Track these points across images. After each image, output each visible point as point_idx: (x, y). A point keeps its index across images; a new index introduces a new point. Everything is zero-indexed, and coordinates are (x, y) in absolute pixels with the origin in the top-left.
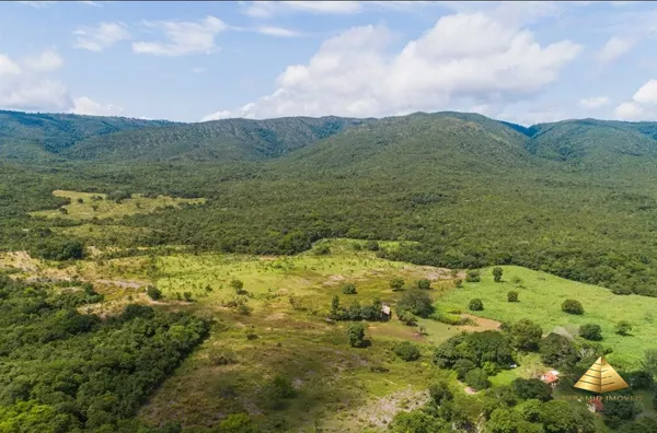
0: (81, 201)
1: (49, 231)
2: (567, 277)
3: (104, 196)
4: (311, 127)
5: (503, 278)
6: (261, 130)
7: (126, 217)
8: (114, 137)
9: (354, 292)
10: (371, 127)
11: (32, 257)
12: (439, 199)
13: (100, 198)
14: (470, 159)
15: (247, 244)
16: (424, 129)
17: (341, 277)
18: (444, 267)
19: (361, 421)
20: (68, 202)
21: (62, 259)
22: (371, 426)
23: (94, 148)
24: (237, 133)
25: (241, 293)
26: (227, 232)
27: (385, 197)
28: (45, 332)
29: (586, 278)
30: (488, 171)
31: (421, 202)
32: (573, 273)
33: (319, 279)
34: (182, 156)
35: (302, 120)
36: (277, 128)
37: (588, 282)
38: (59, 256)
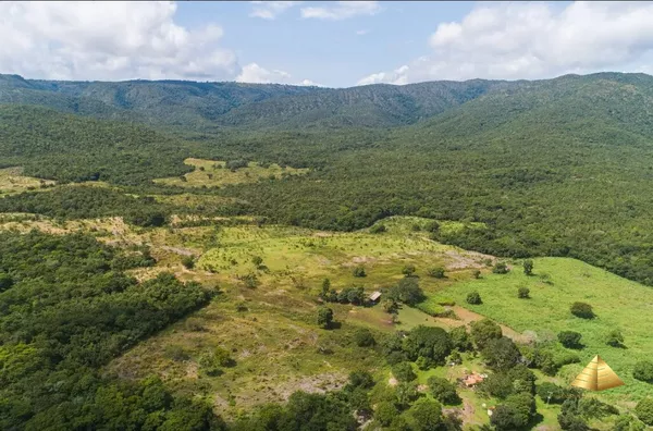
0: (202, 169)
1: (151, 199)
2: (623, 275)
3: (223, 164)
4: (453, 91)
5: (534, 271)
6: (400, 95)
7: (230, 186)
8: (262, 105)
9: (363, 275)
10: (510, 92)
11: (125, 222)
12: (544, 177)
13: (220, 167)
14: (615, 128)
15: (313, 218)
16: (569, 93)
17: (364, 259)
18: (491, 254)
19: (275, 394)
20: (192, 169)
21: (146, 226)
22: (280, 400)
23: (244, 115)
24: (376, 99)
25: (261, 268)
26: (303, 205)
27: (485, 172)
28: (88, 289)
29: (642, 278)
30: (633, 143)
31: (523, 179)
32: (630, 271)
33: (341, 259)
34: (317, 123)
35: (444, 84)
36: (418, 93)
37: (644, 283)
38: (144, 223)
